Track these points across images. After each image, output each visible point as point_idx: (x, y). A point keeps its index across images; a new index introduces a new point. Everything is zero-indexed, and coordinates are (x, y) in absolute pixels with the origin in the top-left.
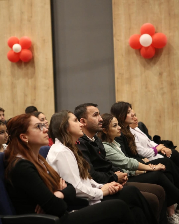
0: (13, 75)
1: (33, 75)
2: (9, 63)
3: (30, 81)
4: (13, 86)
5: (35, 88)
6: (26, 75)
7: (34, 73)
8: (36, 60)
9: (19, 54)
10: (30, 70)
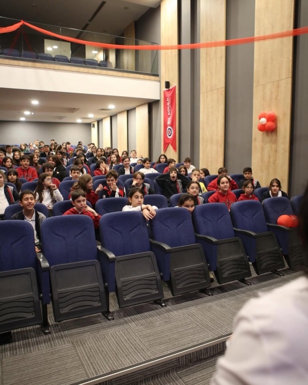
0: (263, 141)
1: (275, 142)
2: (261, 133)
3: (273, 146)
4: (263, 149)
5: (276, 151)
6: (271, 141)
7: (276, 140)
8: (278, 129)
9: (264, 125)
10: (274, 138)
